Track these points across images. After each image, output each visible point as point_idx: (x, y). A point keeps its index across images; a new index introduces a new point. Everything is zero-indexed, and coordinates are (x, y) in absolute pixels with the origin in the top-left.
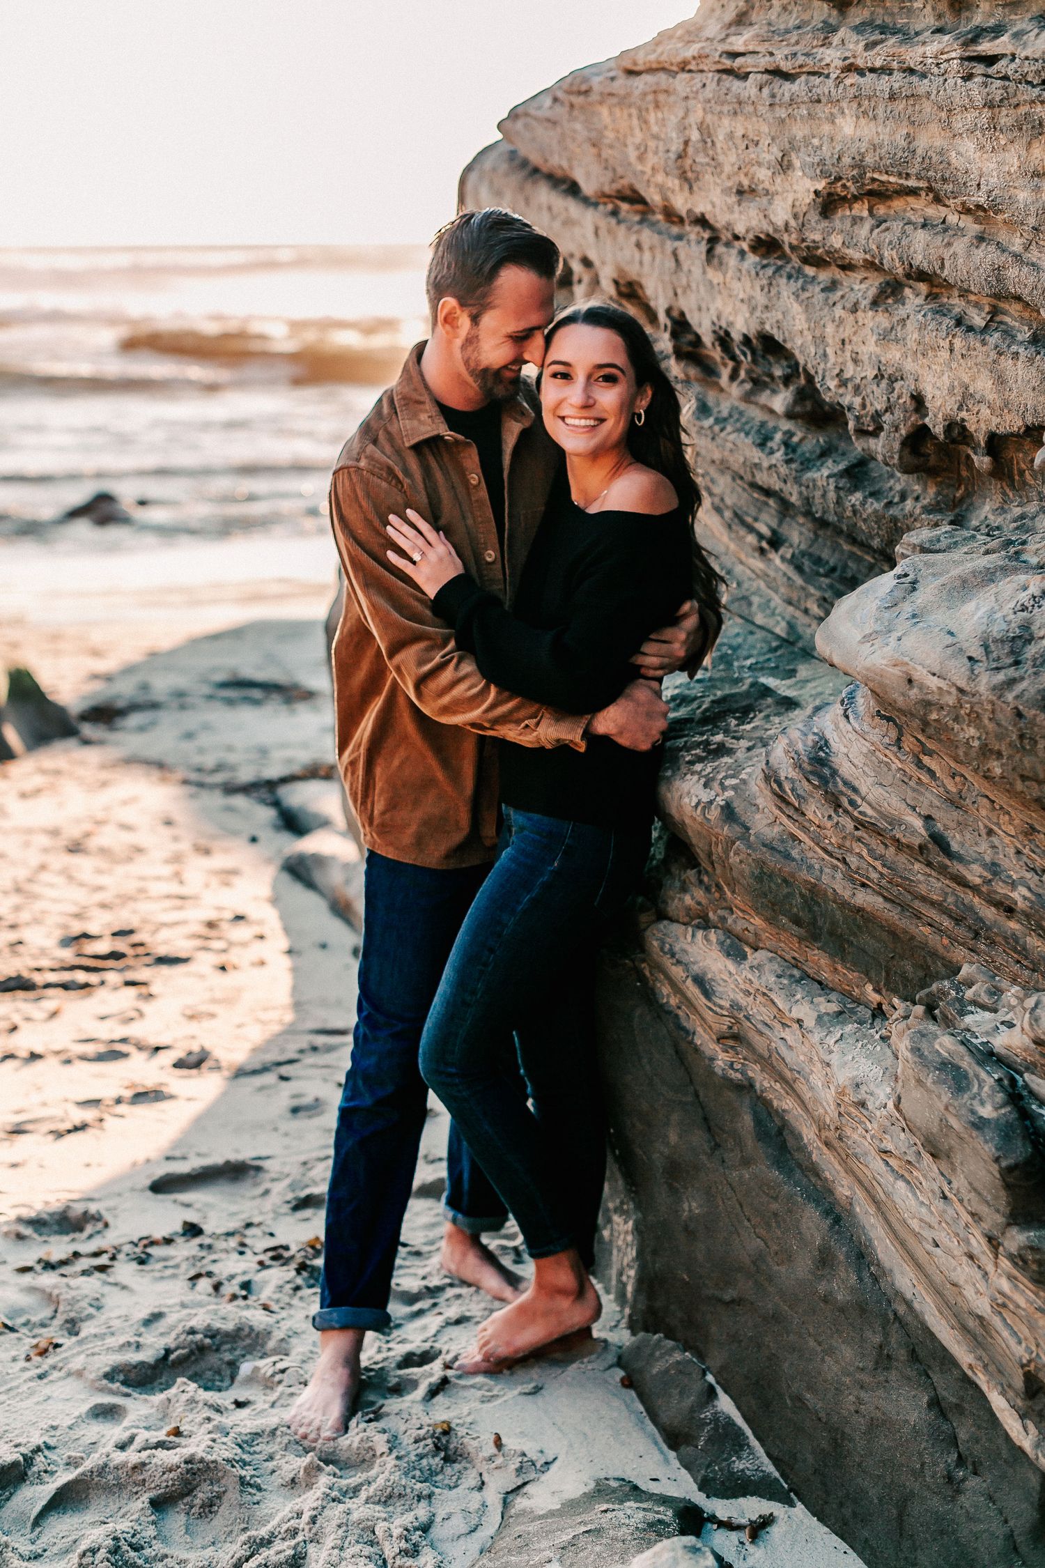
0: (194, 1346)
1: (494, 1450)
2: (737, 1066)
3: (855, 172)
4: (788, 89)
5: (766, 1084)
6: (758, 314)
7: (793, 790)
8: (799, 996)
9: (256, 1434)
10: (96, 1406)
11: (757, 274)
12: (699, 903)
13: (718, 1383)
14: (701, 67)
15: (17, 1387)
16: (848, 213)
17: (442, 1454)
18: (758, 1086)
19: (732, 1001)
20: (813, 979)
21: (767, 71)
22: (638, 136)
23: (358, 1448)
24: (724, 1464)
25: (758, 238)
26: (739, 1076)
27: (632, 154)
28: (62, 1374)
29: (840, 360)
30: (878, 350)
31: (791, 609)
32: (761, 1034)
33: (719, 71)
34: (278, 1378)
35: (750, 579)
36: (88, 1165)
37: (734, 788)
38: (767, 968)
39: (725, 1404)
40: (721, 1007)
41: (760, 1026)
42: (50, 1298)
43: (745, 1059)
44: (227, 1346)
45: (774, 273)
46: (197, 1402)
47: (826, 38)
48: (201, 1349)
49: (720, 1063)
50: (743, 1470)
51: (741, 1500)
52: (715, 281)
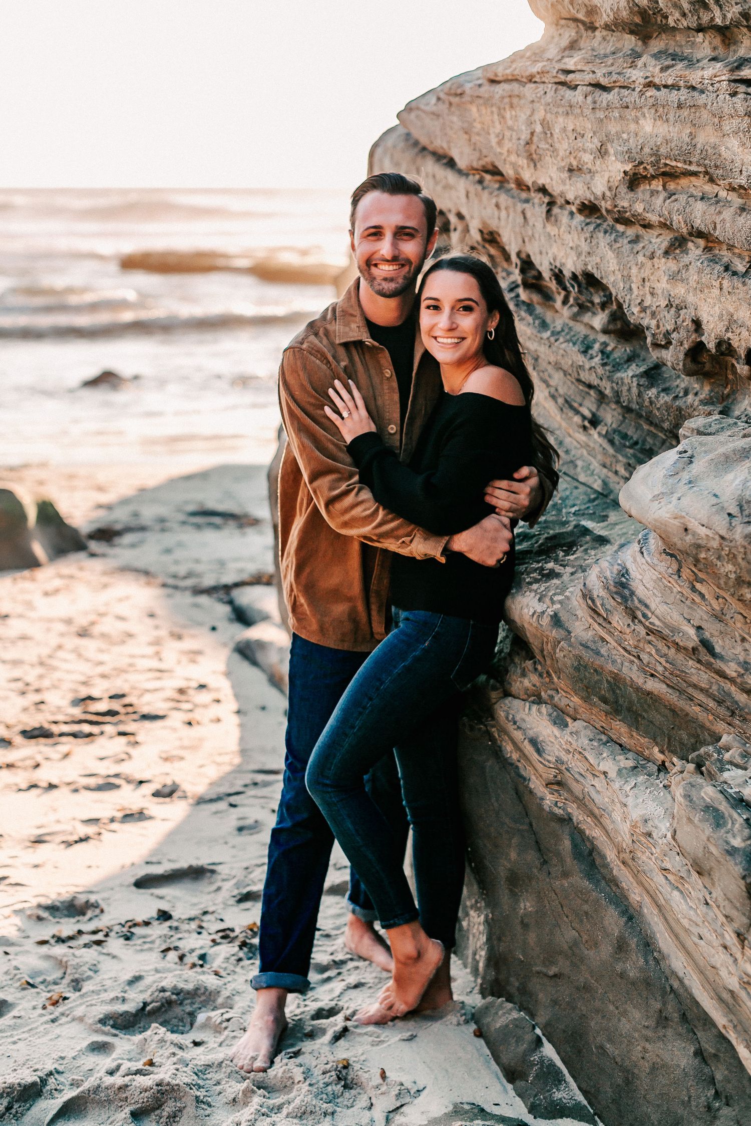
0: (164, 1001)
1: (380, 1081)
2: (559, 805)
3: (652, 159)
4: (605, 97)
5: (581, 818)
6: (583, 257)
7: (602, 605)
8: (605, 755)
9: (208, 1065)
10: (93, 1043)
11: (582, 229)
12: (534, 686)
13: (544, 1035)
14: (544, 79)
15: (36, 1028)
16: (648, 187)
17: (343, 1083)
18: (575, 819)
19: (557, 757)
20: (616, 742)
21: (590, 84)
22: (498, 128)
23: (282, 1078)
24: (547, 1094)
25: (583, 203)
26: (561, 812)
27: (494, 140)
28: (69, 1019)
29: (641, 293)
30: (668, 286)
31: (605, 470)
32: (577, 781)
33: (556, 83)
34: (225, 1024)
35: (576, 448)
36: (90, 867)
37: (560, 602)
38: (582, 733)
39: (549, 1050)
40: (549, 761)
41: (577, 776)
42: (61, 964)
43: (566, 799)
44: (189, 1001)
45: (595, 229)
46: (165, 1042)
47: (633, 62)
48: (169, 1003)
49: (548, 802)
50: (561, 1099)
51: (559, 1121)
52: (552, 233)
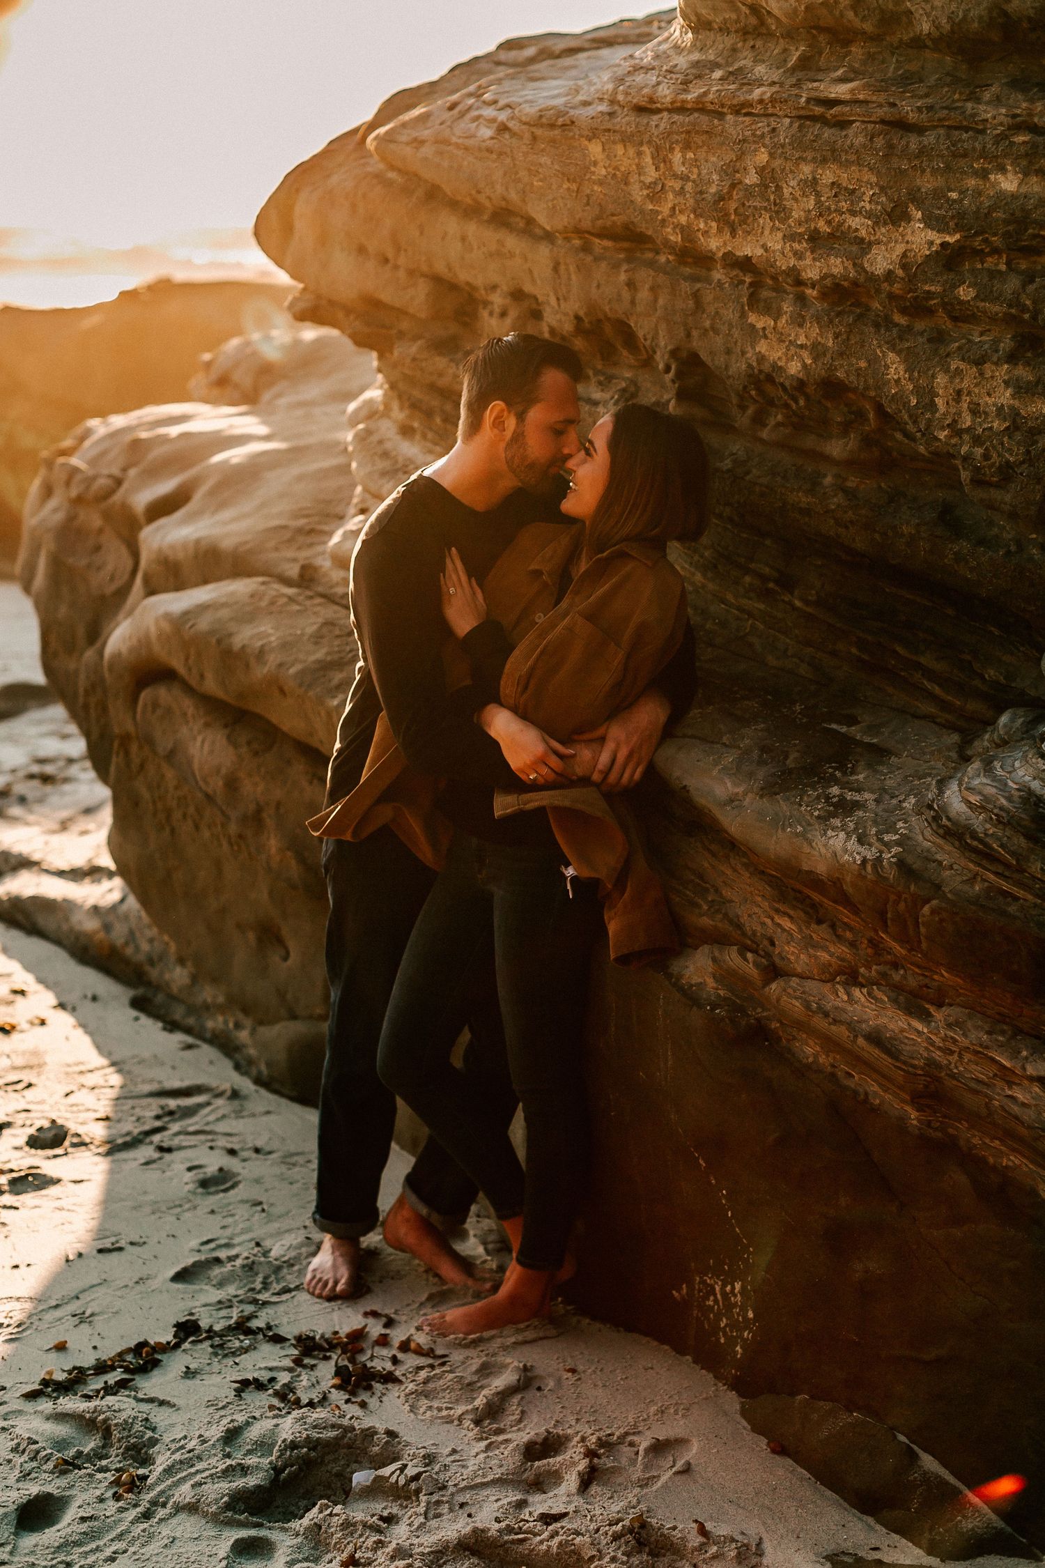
0: (300, 1461)
1: (701, 1539)
2: (934, 1125)
3: (1010, 228)
4: (914, 142)
5: (976, 1141)
6: (827, 359)
7: (1002, 846)
8: (1025, 1053)
9: (440, 1552)
10: (237, 1541)
11: (831, 321)
12: (842, 960)
13: (912, 1442)
14: (776, 111)
15: (128, 1531)
16: (979, 266)
17: (647, 1549)
18: (962, 1143)
19: (927, 1059)
20: (1028, 1034)
21: (883, 122)
22: (651, 174)
23: (558, 1554)
24: (950, 1525)
25: (837, 285)
26: (939, 1134)
27: (638, 194)
28: (167, 1511)
29: (953, 410)
30: (1016, 403)
31: (809, 650)
32: (976, 1092)
33: (800, 117)
34: (413, 1486)
36: (16, 1267)
37: (898, 843)
38: (969, 1024)
39: (929, 1462)
40: (914, 1066)
41: (973, 1085)
42: (87, 1424)
43: (945, 1117)
44: (331, 1457)
45: (855, 321)
46: (354, 1525)
47: (972, 93)
48: (307, 1465)
49: (915, 1122)
50: (973, 1529)
51: (980, 1560)
52: (759, 325)
